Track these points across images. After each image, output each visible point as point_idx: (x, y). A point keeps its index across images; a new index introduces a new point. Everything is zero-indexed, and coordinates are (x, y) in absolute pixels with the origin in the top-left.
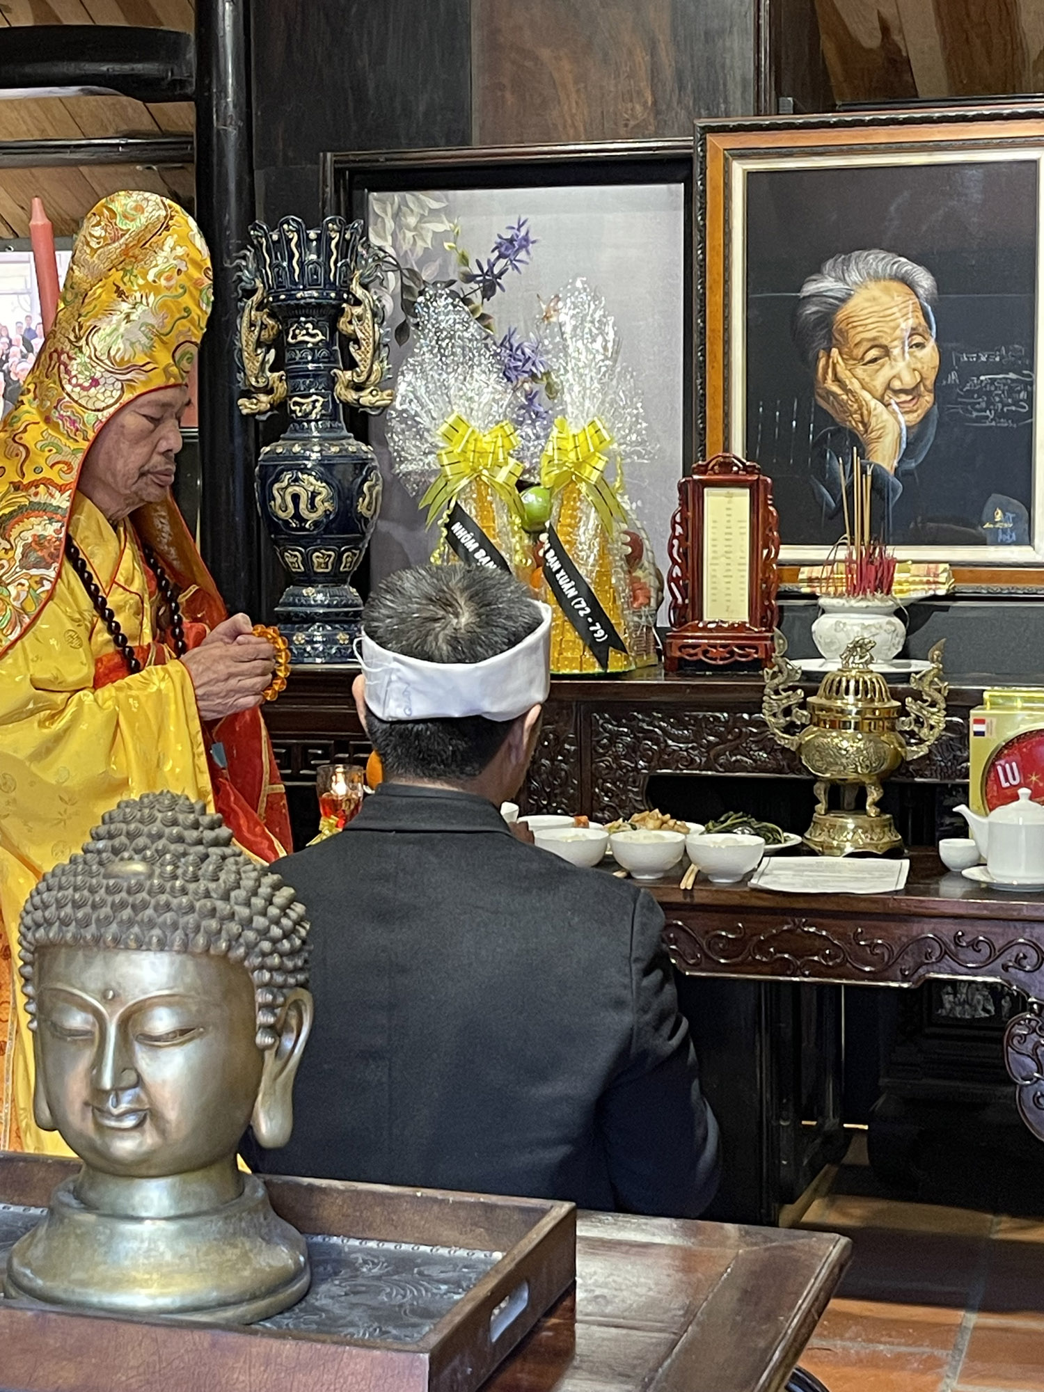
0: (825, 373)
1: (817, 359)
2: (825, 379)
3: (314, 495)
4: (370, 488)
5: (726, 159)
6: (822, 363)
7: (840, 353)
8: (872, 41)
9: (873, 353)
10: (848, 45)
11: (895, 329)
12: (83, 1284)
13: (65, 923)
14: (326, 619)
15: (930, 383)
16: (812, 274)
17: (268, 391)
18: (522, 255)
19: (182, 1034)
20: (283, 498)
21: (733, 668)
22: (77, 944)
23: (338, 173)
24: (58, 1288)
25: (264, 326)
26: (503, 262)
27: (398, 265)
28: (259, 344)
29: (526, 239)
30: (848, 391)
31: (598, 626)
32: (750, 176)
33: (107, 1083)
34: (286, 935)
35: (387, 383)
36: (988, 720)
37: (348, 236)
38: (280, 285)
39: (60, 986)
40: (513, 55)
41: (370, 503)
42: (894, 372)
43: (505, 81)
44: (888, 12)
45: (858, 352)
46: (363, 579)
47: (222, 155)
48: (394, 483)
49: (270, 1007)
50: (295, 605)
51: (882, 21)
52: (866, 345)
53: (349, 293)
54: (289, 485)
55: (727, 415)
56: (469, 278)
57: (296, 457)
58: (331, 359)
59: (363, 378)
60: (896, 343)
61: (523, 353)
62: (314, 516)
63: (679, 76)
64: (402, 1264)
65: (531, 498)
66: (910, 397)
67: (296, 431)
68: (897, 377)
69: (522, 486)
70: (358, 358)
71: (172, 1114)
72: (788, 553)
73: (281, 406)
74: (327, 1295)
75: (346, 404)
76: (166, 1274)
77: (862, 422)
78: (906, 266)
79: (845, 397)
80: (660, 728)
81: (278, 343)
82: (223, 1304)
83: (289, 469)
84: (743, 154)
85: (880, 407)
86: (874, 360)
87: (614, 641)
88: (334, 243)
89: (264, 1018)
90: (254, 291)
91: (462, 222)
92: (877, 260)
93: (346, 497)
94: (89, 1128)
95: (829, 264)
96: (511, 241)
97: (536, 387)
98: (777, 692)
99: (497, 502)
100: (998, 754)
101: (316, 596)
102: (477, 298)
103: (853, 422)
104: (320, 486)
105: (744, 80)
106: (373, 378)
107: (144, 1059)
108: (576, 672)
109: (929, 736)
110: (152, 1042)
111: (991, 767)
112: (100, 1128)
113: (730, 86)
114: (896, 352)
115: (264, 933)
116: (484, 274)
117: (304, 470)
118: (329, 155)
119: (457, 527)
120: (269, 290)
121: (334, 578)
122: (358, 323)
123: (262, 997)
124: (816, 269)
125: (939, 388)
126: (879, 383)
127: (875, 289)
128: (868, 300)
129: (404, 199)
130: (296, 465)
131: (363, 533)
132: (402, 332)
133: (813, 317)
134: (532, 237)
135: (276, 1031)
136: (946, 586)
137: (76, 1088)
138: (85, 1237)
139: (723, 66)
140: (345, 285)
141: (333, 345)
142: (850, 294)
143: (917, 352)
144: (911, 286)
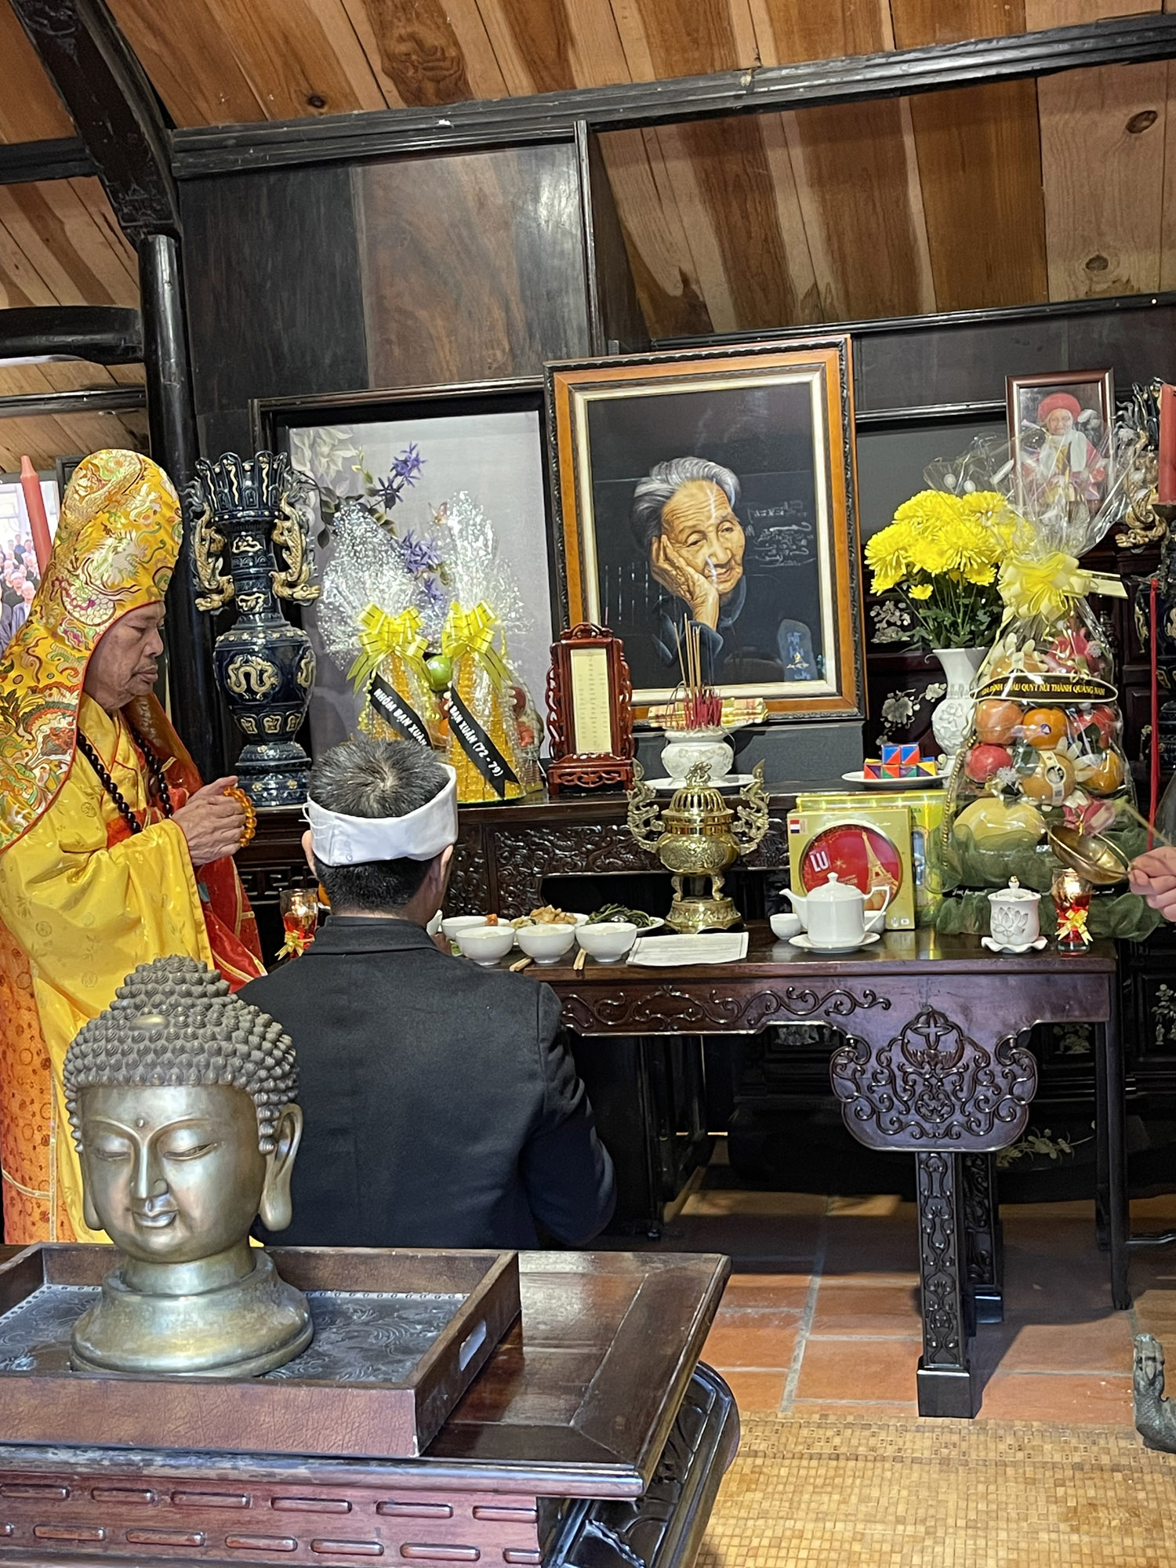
0: (658, 555)
1: (651, 544)
2: (658, 559)
3: (262, 672)
4: (306, 664)
5: (570, 392)
6: (655, 546)
7: (669, 539)
8: (675, 290)
9: (694, 537)
10: (657, 294)
11: (710, 518)
12: (134, 1352)
13: (100, 1068)
14: (278, 770)
15: (739, 558)
16: (643, 478)
17: (220, 591)
18: (414, 473)
19: (201, 1149)
20: (237, 677)
21: (602, 789)
22: (111, 1084)
23: (264, 415)
24: (115, 1356)
25: (212, 541)
26: (399, 479)
27: (316, 485)
28: (209, 554)
29: (417, 460)
30: (676, 568)
31: (495, 764)
32: (589, 403)
33: (143, 1192)
34: (278, 1063)
35: (315, 580)
36: (801, 821)
37: (275, 466)
38: (223, 508)
39: (99, 1118)
40: (396, 316)
41: (307, 676)
42: (711, 551)
43: (393, 337)
44: (687, 267)
45: (683, 537)
46: (304, 736)
47: (169, 404)
48: (324, 660)
49: (269, 1121)
50: (252, 760)
51: (682, 273)
52: (687, 532)
53: (279, 510)
54: (241, 666)
55: (584, 591)
56: (373, 493)
57: (245, 643)
58: (268, 563)
59: (295, 577)
60: (711, 529)
61: (421, 549)
62: (263, 689)
63: (529, 326)
64: (384, 1310)
65: (434, 664)
66: (724, 570)
67: (244, 622)
68: (714, 554)
69: (427, 656)
70: (289, 562)
71: (196, 1212)
72: (639, 696)
73: (230, 603)
74: (329, 1341)
75: (283, 599)
76: (200, 1338)
77: (689, 591)
78: (714, 468)
79: (674, 572)
80: (549, 841)
81: (225, 553)
82: (247, 1358)
83: (242, 653)
84: (583, 387)
85: (702, 578)
86: (695, 543)
87: (508, 775)
88: (264, 472)
89: (264, 1130)
90: (203, 513)
91: (365, 449)
92: (691, 465)
93: (288, 673)
94: (131, 1228)
95: (655, 470)
96: (405, 462)
97: (433, 575)
98: (638, 808)
99: (410, 670)
100: (811, 846)
101: (268, 752)
102: (381, 508)
103: (682, 591)
104: (267, 665)
105: (580, 329)
106: (303, 576)
107: (171, 1172)
108: (480, 801)
109: (758, 836)
110: (177, 1157)
111: (806, 856)
112: (139, 1227)
113: (569, 332)
114: (712, 535)
115: (260, 1064)
116: (385, 489)
117: (253, 653)
118: (256, 401)
119: (378, 693)
120: (215, 512)
121: (282, 737)
122: (287, 534)
123: (262, 1113)
124: (646, 474)
125: (746, 562)
126: (700, 562)
127: (693, 488)
128: (686, 496)
129: (318, 432)
130: (246, 650)
131: (303, 700)
132: (323, 537)
133: (645, 512)
134: (421, 458)
135: (274, 1139)
136: (762, 716)
137: (118, 1198)
138: (133, 1314)
139: (563, 318)
140: (276, 506)
141: (269, 552)
142: (673, 492)
143: (727, 535)
144: (720, 484)
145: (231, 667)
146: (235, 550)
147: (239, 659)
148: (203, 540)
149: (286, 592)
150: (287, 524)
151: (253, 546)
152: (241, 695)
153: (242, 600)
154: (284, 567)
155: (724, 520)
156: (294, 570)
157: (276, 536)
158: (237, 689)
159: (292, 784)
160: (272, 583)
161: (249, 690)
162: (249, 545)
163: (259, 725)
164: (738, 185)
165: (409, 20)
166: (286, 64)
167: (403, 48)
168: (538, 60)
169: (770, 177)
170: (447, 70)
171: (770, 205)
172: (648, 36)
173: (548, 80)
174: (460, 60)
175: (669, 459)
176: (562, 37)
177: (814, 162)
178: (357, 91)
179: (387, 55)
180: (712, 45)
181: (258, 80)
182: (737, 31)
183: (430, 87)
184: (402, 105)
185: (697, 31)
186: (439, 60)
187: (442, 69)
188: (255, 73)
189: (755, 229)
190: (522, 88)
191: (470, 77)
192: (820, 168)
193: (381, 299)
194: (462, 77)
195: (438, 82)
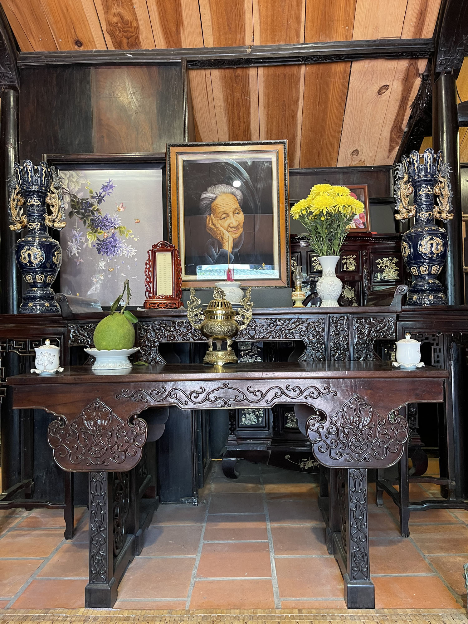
0: (209, 222)
2: (209, 224)
3: (36, 254)
4: (57, 254)
6: (208, 219)
7: (214, 216)
9: (224, 216)
11: (230, 208)
14: (41, 298)
15: (242, 224)
16: (204, 191)
17: (21, 222)
18: (111, 191)
20: (25, 256)
23: (48, 161)
25: (18, 200)
26: (104, 193)
27: (69, 193)
28: (17, 207)
29: (111, 185)
30: (216, 227)
32: (184, 161)
37: (49, 170)
38: (24, 184)
40: (106, 127)
41: (57, 259)
42: (231, 221)
43: (105, 135)
45: (220, 215)
50: (29, 294)
52: (222, 213)
53: (50, 189)
54: (27, 251)
56: (93, 197)
57: (30, 241)
58: (43, 211)
59: (55, 218)
60: (231, 213)
61: (111, 221)
62: (36, 262)
66: (235, 229)
67: (30, 234)
68: (231, 223)
70: (53, 211)
73: (25, 227)
77: (221, 237)
78: (233, 189)
79: (215, 229)
80: (163, 327)
83: (27, 245)
84: (182, 154)
85: (227, 232)
86: (224, 218)
90: (15, 189)
92: (224, 188)
93: (48, 256)
95: (209, 189)
96: (107, 186)
97: (116, 231)
102: (96, 204)
103: (219, 237)
104: (39, 251)
106: (58, 218)
114: (231, 215)
116: (98, 196)
117: (33, 246)
118: (45, 155)
120: (20, 187)
121: (44, 285)
122: (52, 199)
124: (206, 190)
126: (226, 225)
127: (224, 196)
128: (221, 199)
129: (72, 175)
130: (30, 244)
132: (71, 214)
133: (205, 205)
134: (113, 188)
140: (48, 186)
141: (44, 206)
142: (216, 198)
143: (237, 215)
144: (235, 196)
145: (22, 251)
146: (28, 204)
147: (26, 248)
148: (14, 200)
149: (50, 224)
150: (53, 195)
151: (37, 202)
152: (26, 264)
153: (30, 225)
154: (50, 213)
155: (236, 209)
156: (55, 214)
157: (48, 200)
158: (24, 262)
159: (47, 305)
160: (44, 219)
161: (30, 261)
162: (35, 201)
163: (34, 278)
164: (238, 104)
165: (118, 6)
166: (66, 23)
167: (115, 20)
168: (169, 33)
169: (250, 101)
170: (132, 33)
171: (248, 114)
172: (212, 25)
173: (172, 42)
174: (137, 28)
175: (215, 185)
176: (179, 22)
177: (267, 95)
178: (95, 40)
179: (109, 23)
180: (236, 31)
181: (55, 30)
182: (247, 26)
183: (125, 41)
184: (114, 49)
185: (232, 24)
186: (129, 27)
187: (130, 32)
188: (54, 27)
189: (242, 125)
190: (161, 46)
191: (141, 37)
192: (268, 99)
193: (100, 120)
194: (137, 38)
195: (128, 39)
